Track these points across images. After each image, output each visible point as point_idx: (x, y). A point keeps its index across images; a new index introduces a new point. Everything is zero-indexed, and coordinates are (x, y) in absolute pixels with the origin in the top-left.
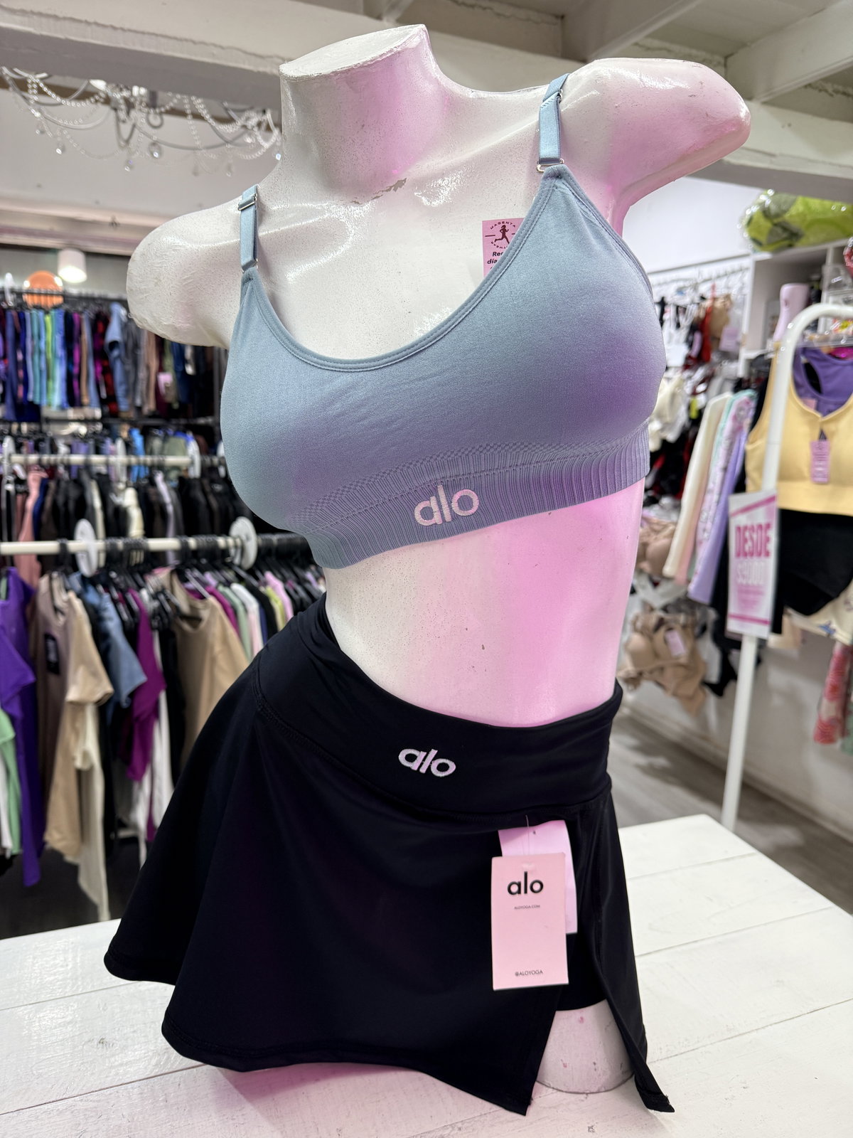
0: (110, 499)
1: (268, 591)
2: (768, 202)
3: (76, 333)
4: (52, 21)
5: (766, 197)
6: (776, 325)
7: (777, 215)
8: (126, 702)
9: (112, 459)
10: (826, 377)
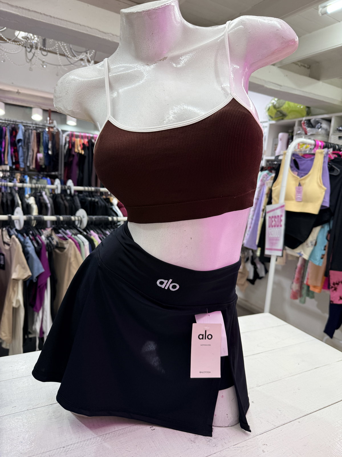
0: (25, 200)
1: (92, 237)
2: (275, 103)
3: (4, 135)
4: (27, 11)
5: (274, 101)
6: (277, 147)
7: (278, 108)
8: (35, 280)
9: (25, 185)
10: (301, 164)
